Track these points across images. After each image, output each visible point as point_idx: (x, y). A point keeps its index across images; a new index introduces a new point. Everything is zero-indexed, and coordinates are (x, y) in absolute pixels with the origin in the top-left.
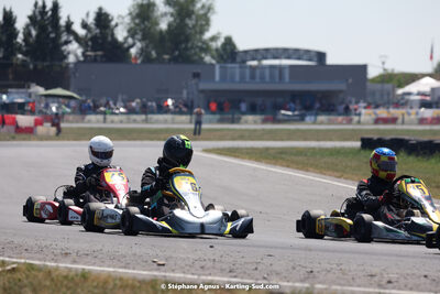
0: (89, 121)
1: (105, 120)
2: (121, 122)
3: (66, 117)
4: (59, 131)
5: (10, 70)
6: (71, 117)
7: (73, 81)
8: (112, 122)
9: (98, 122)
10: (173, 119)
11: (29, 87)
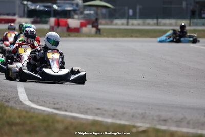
0: (116, 24)
1: (127, 24)
2: (139, 24)
3: (100, 21)
6: (103, 21)
8: (133, 24)
9: (123, 24)
10: (176, 23)
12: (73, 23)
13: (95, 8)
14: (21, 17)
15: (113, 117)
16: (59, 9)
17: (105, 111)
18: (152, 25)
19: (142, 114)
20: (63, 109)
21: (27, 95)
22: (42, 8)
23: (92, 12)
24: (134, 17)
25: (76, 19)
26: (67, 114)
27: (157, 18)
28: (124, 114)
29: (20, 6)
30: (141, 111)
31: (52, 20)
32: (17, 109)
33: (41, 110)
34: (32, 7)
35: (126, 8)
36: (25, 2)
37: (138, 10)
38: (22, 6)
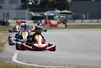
0: (77, 22)
1: (82, 22)
2: (88, 22)
4: (66, 26)
5: (47, 4)
6: (70, 21)
7: (70, 8)
8: (85, 22)
9: (80, 22)
11: (55, 10)
14: (28, 20)
18: (95, 22)
22: (39, 15)
24: (86, 19)
27: (98, 19)
29: (28, 15)
31: (43, 21)
35: (82, 14)
36: (30, 13)
37: (88, 15)
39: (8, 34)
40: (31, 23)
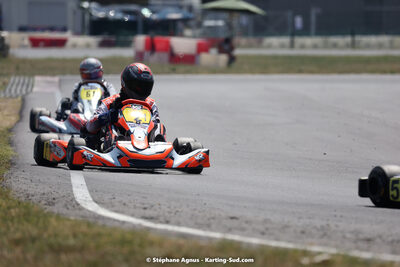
0: (269, 46)
1: (292, 45)
2: (315, 47)
3: (237, 40)
6: (243, 41)
8: (303, 47)
10: (391, 42)
12: (183, 44)
13: (226, 15)
14: (77, 33)
15: (263, 233)
16: (155, 17)
17: (247, 222)
18: (342, 48)
19: (322, 228)
20: (162, 219)
21: (90, 191)
22: (119, 16)
23: (220, 23)
24: (305, 31)
25: (189, 37)
26: (169, 228)
27: (353, 34)
28: (285, 227)
29: (75, 13)
30: (318, 223)
31: (140, 40)
32: (69, 220)
33: (118, 221)
34: (100, 13)
35: (289, 14)
36: (86, 5)
37: (313, 19)
38: (79, 12)
39: (13, 91)
40: (88, 46)
